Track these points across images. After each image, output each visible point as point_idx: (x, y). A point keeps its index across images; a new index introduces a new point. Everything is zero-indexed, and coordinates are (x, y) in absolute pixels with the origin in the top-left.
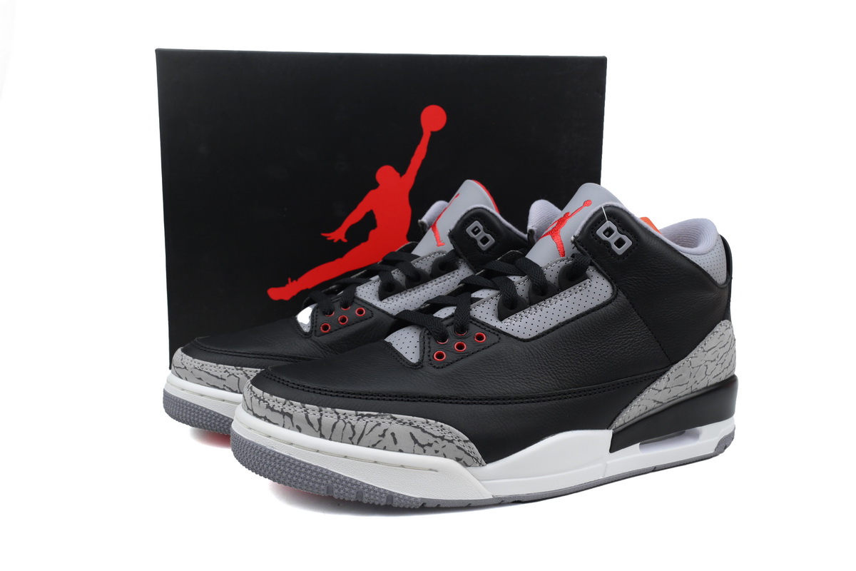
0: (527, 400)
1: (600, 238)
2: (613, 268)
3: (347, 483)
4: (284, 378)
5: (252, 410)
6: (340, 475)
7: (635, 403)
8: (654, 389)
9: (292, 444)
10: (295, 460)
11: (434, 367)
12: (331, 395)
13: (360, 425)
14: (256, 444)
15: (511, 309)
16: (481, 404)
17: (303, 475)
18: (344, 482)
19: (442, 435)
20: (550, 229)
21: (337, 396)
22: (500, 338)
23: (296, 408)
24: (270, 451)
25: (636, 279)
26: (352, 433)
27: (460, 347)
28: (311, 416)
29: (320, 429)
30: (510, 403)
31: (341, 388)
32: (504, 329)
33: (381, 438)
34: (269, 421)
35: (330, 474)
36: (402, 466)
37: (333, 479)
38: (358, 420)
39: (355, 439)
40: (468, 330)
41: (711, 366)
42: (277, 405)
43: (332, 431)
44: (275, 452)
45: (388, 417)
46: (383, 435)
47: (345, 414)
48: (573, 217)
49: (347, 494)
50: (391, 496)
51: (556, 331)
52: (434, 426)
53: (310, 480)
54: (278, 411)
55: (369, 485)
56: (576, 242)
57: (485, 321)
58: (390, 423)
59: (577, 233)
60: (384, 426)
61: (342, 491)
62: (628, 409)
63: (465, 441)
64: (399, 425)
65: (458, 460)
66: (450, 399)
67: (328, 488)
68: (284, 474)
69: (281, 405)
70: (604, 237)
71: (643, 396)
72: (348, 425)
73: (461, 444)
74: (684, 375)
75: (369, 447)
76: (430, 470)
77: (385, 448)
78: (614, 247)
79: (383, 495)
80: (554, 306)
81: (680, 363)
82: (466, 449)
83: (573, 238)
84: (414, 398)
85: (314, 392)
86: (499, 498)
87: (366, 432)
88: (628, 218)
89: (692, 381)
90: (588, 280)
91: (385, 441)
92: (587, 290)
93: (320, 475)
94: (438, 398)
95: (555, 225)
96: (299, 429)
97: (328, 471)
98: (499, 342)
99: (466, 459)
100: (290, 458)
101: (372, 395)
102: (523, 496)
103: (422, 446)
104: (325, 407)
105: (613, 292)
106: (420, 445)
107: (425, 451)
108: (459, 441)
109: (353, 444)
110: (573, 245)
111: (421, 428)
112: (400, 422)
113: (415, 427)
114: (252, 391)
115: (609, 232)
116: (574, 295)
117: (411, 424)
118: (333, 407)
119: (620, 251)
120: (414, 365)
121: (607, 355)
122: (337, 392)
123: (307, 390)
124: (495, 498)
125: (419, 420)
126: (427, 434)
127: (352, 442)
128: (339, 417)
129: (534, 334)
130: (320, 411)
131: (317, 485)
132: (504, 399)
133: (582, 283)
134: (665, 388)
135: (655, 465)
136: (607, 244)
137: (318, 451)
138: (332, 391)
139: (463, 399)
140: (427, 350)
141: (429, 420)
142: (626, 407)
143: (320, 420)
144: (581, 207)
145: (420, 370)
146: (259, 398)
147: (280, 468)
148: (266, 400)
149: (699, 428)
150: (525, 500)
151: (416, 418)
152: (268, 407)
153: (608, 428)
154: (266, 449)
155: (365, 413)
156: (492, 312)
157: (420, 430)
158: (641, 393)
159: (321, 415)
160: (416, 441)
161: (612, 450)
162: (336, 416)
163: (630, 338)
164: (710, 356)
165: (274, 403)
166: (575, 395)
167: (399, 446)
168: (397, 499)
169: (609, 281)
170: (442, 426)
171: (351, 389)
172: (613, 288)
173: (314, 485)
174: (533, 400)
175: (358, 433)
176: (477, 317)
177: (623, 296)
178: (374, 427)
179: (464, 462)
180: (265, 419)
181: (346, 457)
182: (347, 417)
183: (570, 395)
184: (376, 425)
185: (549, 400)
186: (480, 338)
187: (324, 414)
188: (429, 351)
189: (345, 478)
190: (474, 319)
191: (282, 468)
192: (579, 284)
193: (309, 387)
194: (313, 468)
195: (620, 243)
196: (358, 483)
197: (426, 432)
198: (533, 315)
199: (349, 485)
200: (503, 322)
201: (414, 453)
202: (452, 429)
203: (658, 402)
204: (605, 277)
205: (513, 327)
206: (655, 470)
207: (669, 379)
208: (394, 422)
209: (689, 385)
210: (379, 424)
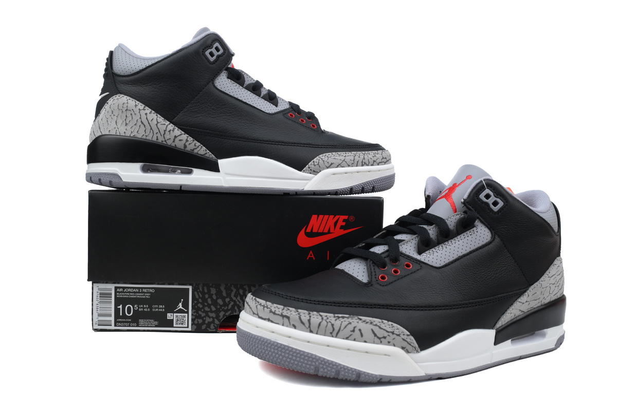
0: (444, 308)
1: (481, 200)
2: (491, 220)
3: (329, 364)
4: (279, 292)
5: (258, 315)
6: (324, 359)
7: (509, 311)
8: (519, 302)
9: (290, 337)
10: (293, 348)
11: (381, 285)
12: (315, 304)
13: (337, 324)
14: (263, 338)
15: (426, 247)
16: (415, 310)
17: (298, 359)
18: (327, 364)
19: (392, 331)
20: (444, 194)
21: (319, 304)
22: (421, 266)
23: (292, 312)
24: (274, 342)
25: (506, 228)
26: (332, 329)
27: (396, 272)
28: (303, 318)
29: (309, 327)
30: (433, 310)
31: (321, 299)
32: (422, 260)
33: (352, 333)
34: (272, 322)
35: (317, 358)
36: (367, 352)
37: (320, 361)
38: (336, 320)
39: (334, 334)
40: (399, 261)
41: (553, 287)
42: (277, 310)
43: (318, 328)
44: (278, 343)
45: (356, 318)
46: (353, 331)
47: (326, 316)
48: (460, 186)
49: (329, 372)
50: (359, 374)
51: (458, 262)
52: (387, 325)
53: (303, 363)
54: (278, 315)
55: (344, 366)
56: (465, 203)
57: (409, 254)
58: (358, 322)
59: (466, 197)
60: (354, 324)
61: (326, 370)
62: (505, 315)
63: (408, 335)
64: (364, 324)
65: (403, 348)
66: (395, 306)
67: (315, 368)
68: (284, 359)
69: (280, 310)
70: (485, 200)
71: (513, 307)
72: (329, 324)
73: (405, 337)
74: (538, 293)
75: (344, 339)
76: (385, 355)
77: (355, 340)
78: (492, 206)
79: (354, 373)
80: (454, 245)
81: (535, 285)
82: (409, 340)
83: (462, 200)
84: (371, 305)
85: (302, 301)
86: (429, 375)
87: (342, 328)
88: (500, 188)
89: (542, 297)
90: (475, 228)
91: (354, 335)
92: (475, 235)
93: (311, 359)
94: (387, 306)
95: (447, 191)
96: (295, 327)
97: (316, 356)
98: (421, 269)
99: (408, 347)
100: (289, 347)
101: (343, 304)
102: (444, 374)
103: (380, 338)
104: (313, 311)
105: (492, 236)
106: (378, 338)
107: (381, 342)
108: (404, 335)
109: (333, 337)
110: (463, 205)
111: (378, 326)
112: (364, 321)
113: (374, 325)
114: (256, 301)
115: (488, 196)
116: (467, 238)
117: (371, 323)
118: (318, 312)
119: (496, 209)
120: (365, 284)
121: (491, 278)
122: (318, 301)
123: (298, 300)
124: (427, 375)
125: (377, 321)
126: (382, 330)
127: (331, 335)
128: (322, 318)
129: (443, 264)
130: (309, 314)
131: (308, 366)
132: (429, 307)
133: (471, 230)
134: (527, 302)
135: (520, 355)
136: (487, 204)
137: (309, 342)
138: (315, 301)
139: (403, 306)
140: (373, 274)
141: (383, 321)
142: (503, 314)
143: (309, 321)
144: (465, 180)
145: (371, 287)
146: (264, 306)
147: (281, 354)
148: (269, 307)
149: (545, 330)
150: (445, 377)
151: (374, 319)
152: (271, 311)
153: (492, 328)
154: (271, 341)
155: (340, 315)
156: (414, 249)
157: (377, 327)
158: (512, 304)
159: (310, 317)
160: (375, 335)
161: (495, 344)
162: (320, 318)
163: (505, 267)
164: (552, 280)
165: (275, 309)
166: (473, 305)
167: (365, 338)
168: (363, 375)
169: (489, 229)
170: (392, 325)
171: (327, 299)
172: (492, 234)
173: (306, 366)
174: (447, 308)
175: (337, 329)
176: (404, 252)
177: (498, 239)
178: (347, 325)
179: (407, 350)
180: (269, 320)
181: (328, 346)
182: (328, 318)
183: (470, 305)
184: (348, 324)
185: (457, 308)
186: (408, 266)
187: (312, 316)
188: (375, 275)
189: (328, 360)
190: (402, 253)
191: (283, 354)
192: (469, 231)
193: (298, 298)
194: (306, 354)
195: (495, 204)
196: (337, 364)
197: (381, 329)
198: (441, 251)
199: (331, 365)
200: (422, 255)
201: (374, 343)
202: (399, 326)
203: (522, 311)
204: (487, 226)
205: (429, 259)
206: (521, 358)
207: (529, 296)
208: (360, 322)
209: (540, 300)
210: (350, 323)
